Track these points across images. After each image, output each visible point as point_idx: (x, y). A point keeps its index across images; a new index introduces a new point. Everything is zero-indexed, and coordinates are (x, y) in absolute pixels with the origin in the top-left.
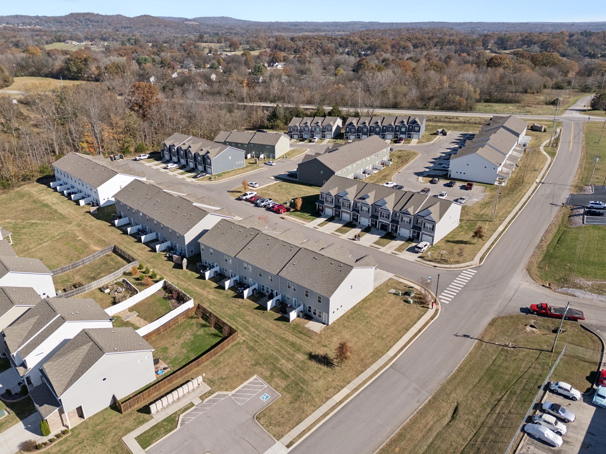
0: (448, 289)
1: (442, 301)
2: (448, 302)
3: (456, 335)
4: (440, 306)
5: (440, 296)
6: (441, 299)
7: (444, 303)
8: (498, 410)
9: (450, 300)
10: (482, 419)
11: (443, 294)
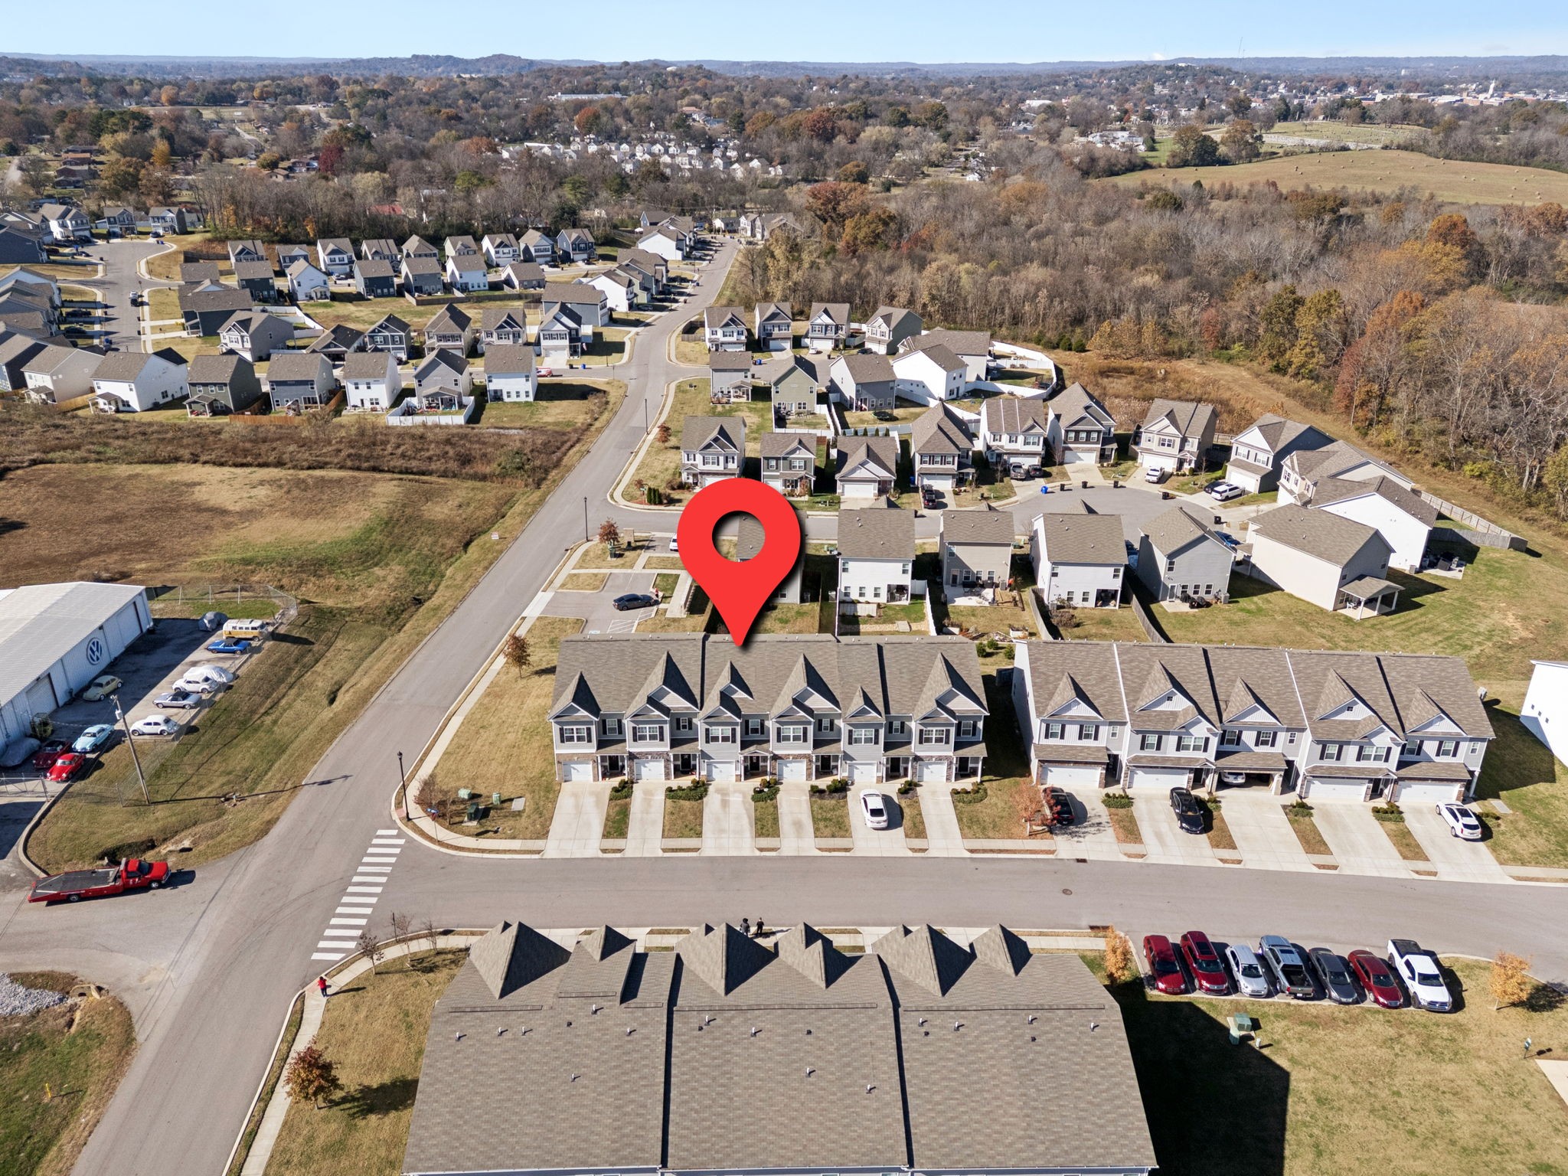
0: (388, 870)
1: (395, 832)
2: (380, 832)
3: (346, 777)
4: (395, 817)
5: (402, 842)
6: (398, 836)
7: (388, 828)
8: (268, 704)
9: (375, 841)
10: (293, 692)
11: (397, 851)
